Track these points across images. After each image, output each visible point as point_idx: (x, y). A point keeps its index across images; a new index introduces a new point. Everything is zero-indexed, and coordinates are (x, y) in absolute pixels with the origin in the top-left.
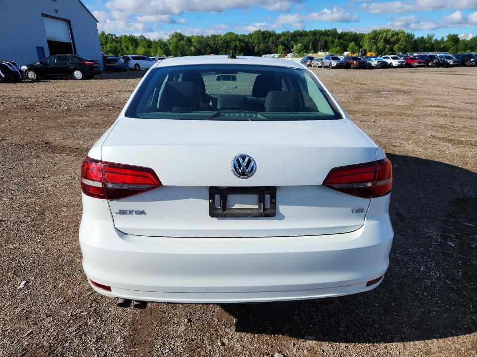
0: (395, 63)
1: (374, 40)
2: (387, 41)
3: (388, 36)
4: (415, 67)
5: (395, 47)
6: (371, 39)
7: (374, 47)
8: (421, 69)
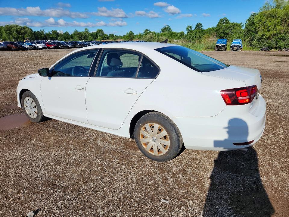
0: (40, 46)
1: (9, 32)
2: (18, 33)
3: (18, 29)
4: (52, 49)
5: (26, 36)
6: (6, 31)
7: (11, 36)
8: (56, 49)
